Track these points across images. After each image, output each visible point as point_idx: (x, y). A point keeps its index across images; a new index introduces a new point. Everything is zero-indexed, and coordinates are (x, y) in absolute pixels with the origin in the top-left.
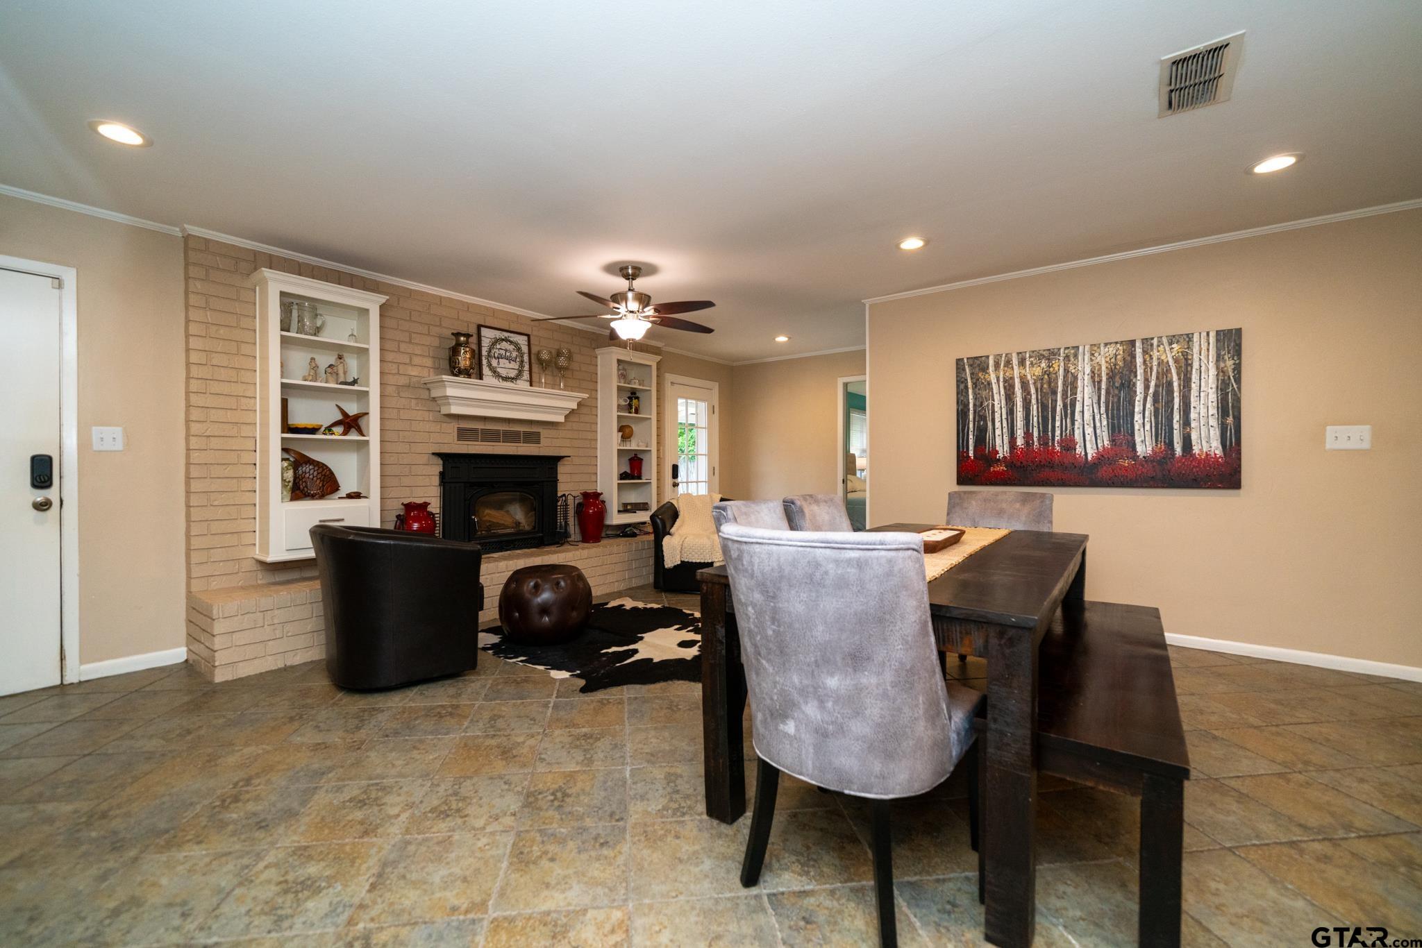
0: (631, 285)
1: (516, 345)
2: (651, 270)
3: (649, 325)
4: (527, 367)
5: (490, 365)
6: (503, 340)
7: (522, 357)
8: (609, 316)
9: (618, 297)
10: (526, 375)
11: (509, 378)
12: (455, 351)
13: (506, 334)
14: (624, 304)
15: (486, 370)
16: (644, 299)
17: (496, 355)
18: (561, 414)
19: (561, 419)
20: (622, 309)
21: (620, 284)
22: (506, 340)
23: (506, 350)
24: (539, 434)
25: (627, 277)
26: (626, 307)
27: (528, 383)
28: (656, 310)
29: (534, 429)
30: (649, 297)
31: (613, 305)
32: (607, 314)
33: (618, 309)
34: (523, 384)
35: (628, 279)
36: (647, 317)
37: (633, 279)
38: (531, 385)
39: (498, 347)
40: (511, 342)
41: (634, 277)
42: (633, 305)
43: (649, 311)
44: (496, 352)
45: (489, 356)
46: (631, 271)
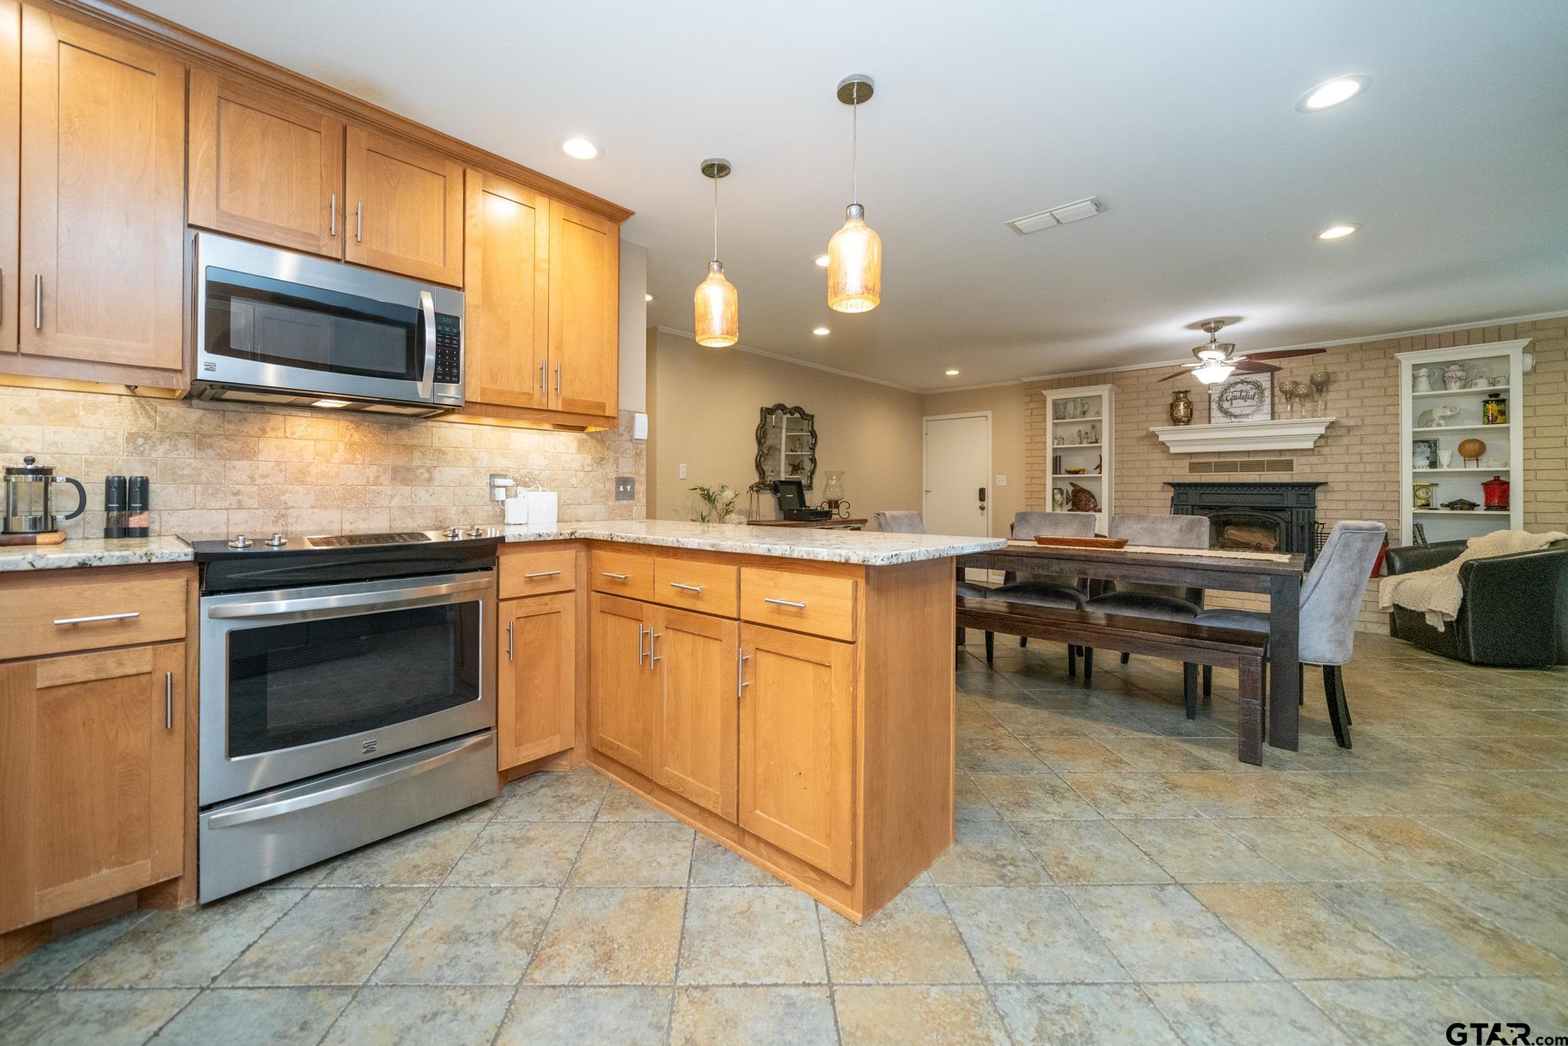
0: (1212, 336)
1: (1258, 386)
4: (1268, 400)
5: (1221, 409)
6: (1238, 383)
7: (1262, 393)
10: (1267, 408)
11: (1244, 415)
12: (1173, 407)
15: (1215, 413)
17: (1229, 398)
18: (1310, 440)
19: (1310, 445)
23: (1241, 391)
24: (1292, 461)
26: (1208, 356)
27: (1270, 417)
29: (1286, 457)
34: (1262, 418)
35: (1209, 331)
37: (1215, 331)
38: (1273, 418)
40: (1248, 383)
45: (1221, 400)
46: (1211, 325)
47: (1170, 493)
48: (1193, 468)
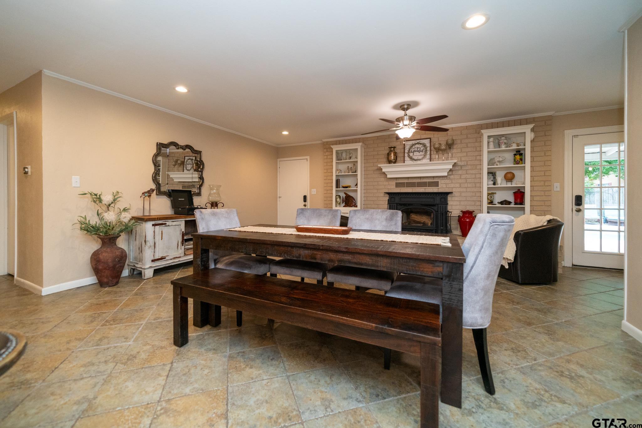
0: (405, 113)
1: (424, 145)
2: (415, 104)
3: (414, 130)
4: (429, 153)
5: (409, 156)
6: (416, 144)
7: (426, 149)
8: (395, 129)
9: (399, 120)
10: (428, 156)
11: (418, 159)
12: (389, 155)
13: (418, 141)
14: (402, 122)
15: (407, 158)
16: (412, 118)
18: (446, 172)
19: (446, 174)
20: (401, 124)
21: (401, 113)
22: (418, 143)
23: (418, 148)
24: (438, 182)
25: (404, 109)
26: (403, 123)
27: (429, 160)
28: (417, 123)
29: (436, 180)
30: (415, 117)
31: (396, 123)
32: (394, 128)
33: (399, 124)
34: (426, 161)
35: (404, 110)
36: (413, 127)
37: (406, 110)
38: (430, 161)
39: (414, 147)
40: (421, 144)
41: (407, 109)
42: (406, 122)
43: (414, 124)
44: (412, 150)
45: (409, 152)
46: (405, 107)
47: (387, 198)
48: (398, 185)
